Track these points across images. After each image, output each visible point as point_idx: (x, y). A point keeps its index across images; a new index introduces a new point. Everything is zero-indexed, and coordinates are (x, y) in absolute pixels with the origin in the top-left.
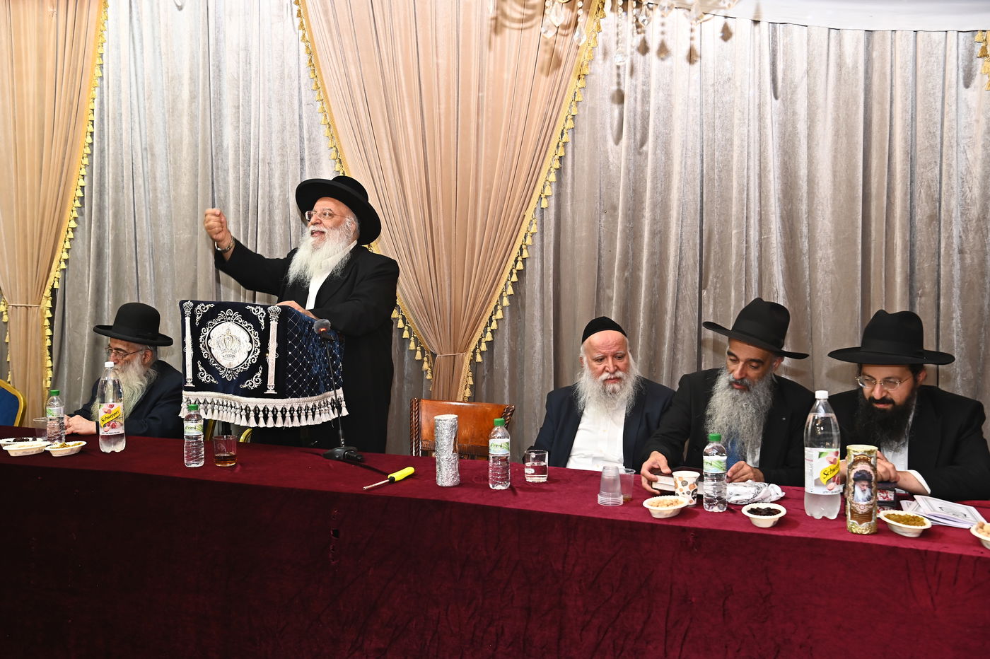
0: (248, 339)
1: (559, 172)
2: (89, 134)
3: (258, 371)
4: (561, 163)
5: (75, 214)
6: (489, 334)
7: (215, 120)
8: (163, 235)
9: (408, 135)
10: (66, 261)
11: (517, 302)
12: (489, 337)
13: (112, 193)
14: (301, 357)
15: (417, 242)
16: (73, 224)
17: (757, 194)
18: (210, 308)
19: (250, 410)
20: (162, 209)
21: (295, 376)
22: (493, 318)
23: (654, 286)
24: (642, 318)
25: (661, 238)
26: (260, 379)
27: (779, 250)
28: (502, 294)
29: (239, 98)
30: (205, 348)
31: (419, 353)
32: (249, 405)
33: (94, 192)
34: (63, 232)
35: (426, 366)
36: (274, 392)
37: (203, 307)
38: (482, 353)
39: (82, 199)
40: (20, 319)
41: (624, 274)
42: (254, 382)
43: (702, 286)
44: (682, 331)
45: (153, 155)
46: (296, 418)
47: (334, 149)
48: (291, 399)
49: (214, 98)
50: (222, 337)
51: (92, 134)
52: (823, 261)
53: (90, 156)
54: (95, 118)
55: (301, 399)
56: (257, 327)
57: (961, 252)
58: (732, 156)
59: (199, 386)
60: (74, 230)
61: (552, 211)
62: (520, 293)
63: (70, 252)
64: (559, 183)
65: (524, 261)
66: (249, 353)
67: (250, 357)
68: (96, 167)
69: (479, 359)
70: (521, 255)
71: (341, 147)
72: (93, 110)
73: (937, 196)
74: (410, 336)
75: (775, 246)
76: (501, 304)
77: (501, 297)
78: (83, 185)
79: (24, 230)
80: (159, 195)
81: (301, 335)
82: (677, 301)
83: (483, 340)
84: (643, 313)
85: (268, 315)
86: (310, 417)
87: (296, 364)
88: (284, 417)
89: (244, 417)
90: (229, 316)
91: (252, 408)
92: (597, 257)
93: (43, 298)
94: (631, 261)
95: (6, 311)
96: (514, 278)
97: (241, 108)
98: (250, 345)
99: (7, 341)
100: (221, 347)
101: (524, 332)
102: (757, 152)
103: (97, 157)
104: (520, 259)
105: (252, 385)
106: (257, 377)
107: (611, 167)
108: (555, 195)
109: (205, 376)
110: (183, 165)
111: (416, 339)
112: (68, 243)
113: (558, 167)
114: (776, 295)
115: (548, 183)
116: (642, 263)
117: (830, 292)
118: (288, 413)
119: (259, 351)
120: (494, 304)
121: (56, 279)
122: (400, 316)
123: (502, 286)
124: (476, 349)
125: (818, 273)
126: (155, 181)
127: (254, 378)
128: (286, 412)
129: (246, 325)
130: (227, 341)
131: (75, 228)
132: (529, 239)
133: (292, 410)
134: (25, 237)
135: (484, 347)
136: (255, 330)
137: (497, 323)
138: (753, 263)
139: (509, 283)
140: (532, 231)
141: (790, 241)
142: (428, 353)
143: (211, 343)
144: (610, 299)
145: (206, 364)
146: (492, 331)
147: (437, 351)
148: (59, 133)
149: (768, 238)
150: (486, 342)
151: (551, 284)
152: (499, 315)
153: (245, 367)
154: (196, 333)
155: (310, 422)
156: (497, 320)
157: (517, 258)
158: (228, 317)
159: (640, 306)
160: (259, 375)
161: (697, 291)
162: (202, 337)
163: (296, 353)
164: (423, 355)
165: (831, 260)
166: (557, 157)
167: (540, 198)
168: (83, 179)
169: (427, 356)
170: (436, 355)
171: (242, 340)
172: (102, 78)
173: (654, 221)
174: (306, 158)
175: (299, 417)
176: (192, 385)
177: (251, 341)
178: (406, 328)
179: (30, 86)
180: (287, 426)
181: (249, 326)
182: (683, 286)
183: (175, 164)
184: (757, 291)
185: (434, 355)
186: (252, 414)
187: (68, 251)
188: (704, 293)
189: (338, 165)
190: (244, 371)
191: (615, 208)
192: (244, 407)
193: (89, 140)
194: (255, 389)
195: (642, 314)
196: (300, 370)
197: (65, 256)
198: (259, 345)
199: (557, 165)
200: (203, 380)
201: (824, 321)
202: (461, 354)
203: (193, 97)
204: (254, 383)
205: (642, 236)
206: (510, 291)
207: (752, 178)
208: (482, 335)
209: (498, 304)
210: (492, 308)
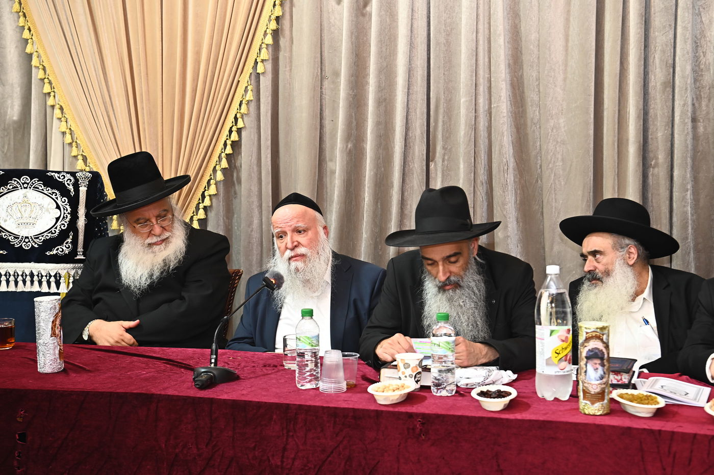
1: (276, 34)
4: (278, 23)
6: (201, 212)
11: (232, 176)
12: (201, 214)
15: (119, 110)
17: (487, 60)
22: (206, 193)
23: (379, 159)
24: (366, 192)
25: (386, 107)
27: (509, 120)
28: (215, 167)
41: (347, 146)
43: (429, 158)
44: (408, 207)
52: (555, 131)
57: (694, 120)
58: (461, 18)
61: (269, 76)
62: (235, 166)
64: (276, 46)
65: (239, 131)
70: (236, 124)
73: (671, 61)
75: (505, 115)
76: (215, 178)
77: (214, 170)
82: (404, 174)
84: (368, 187)
92: (319, 127)
94: (354, 132)
96: (229, 150)
101: (240, 209)
102: (487, 14)
104: (234, 129)
107: (332, 29)
108: (272, 59)
113: (275, 28)
114: (506, 168)
115: (264, 46)
116: (367, 134)
117: (561, 164)
120: (207, 178)
123: (215, 158)
125: (550, 144)
132: (244, 106)
137: (211, 200)
138: (482, 133)
139: (223, 155)
140: (247, 98)
141: (521, 110)
144: (333, 172)
146: (205, 208)
149: (498, 106)
150: (199, 220)
151: (269, 156)
152: (213, 190)
156: (210, 196)
157: (231, 128)
159: (365, 180)
161: (425, 163)
165: (563, 130)
166: (273, 17)
167: (256, 63)
173: (380, 89)
182: (410, 158)
184: (486, 164)
188: (432, 166)
189: (22, 19)
191: (337, 74)
195: (367, 189)
199: (273, 25)
201: (556, 194)
205: (366, 105)
206: (224, 164)
207: (481, 42)
208: (194, 212)
209: (211, 179)
210: (204, 183)
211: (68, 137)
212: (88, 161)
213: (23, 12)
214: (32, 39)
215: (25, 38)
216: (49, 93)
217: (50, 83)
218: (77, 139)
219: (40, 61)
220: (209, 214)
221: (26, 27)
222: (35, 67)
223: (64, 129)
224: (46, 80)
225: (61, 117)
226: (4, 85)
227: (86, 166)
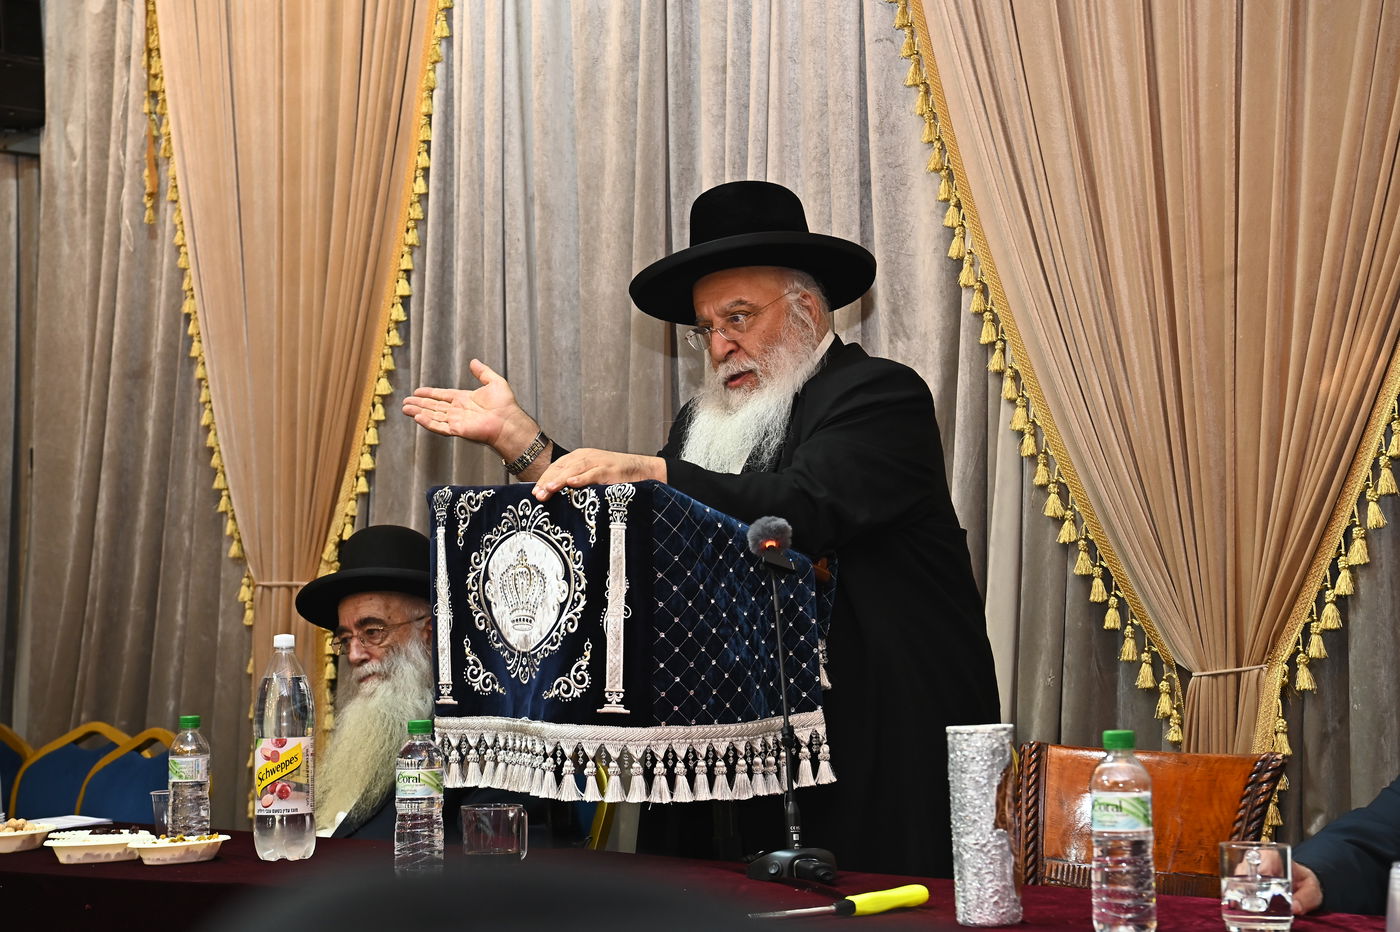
0: (560, 569)
2: (419, 173)
3: (581, 654)
5: (388, 363)
6: (1330, 610)
7: (678, 107)
8: (563, 398)
9: (1112, 83)
10: (369, 475)
12: (1330, 617)
13: (462, 307)
14: (690, 618)
15: (1137, 368)
16: (384, 387)
18: (485, 497)
19: (564, 758)
20: (564, 338)
21: (676, 666)
22: (1342, 563)
26: (586, 676)
28: (1363, 494)
29: (725, 46)
30: (479, 603)
31: (1146, 671)
32: (563, 744)
33: (426, 307)
34: (365, 408)
35: (1165, 704)
36: (621, 709)
37: (470, 498)
38: (1313, 665)
39: (403, 327)
40: (277, 616)
42: (572, 682)
45: (544, 207)
46: (682, 781)
47: (937, 145)
48: (667, 729)
49: (674, 53)
50: (511, 571)
51: (426, 170)
53: (421, 223)
54: (434, 135)
55: (696, 730)
56: (581, 542)
59: (469, 703)
60: (386, 400)
63: (377, 454)
66: (563, 606)
67: (564, 618)
68: (434, 249)
69: (1304, 680)
71: (953, 139)
72: (429, 116)
74: (1124, 625)
76: (1363, 523)
77: (1362, 501)
78: (406, 293)
79: (292, 408)
80: (558, 303)
81: (689, 558)
83: (1315, 628)
85: (605, 505)
86: (721, 780)
87: (677, 635)
88: (649, 777)
89: (550, 775)
90: (526, 517)
91: (568, 752)
93: (322, 565)
95: (252, 600)
97: (730, 70)
98: (564, 585)
99: (250, 670)
100: (509, 596)
103: (433, 225)
105: (567, 691)
106: (578, 669)
109: (481, 677)
110: (605, 224)
111: (1139, 633)
112: (372, 431)
118: (660, 765)
119: (583, 603)
120: (1341, 522)
121: (348, 520)
122: (1098, 571)
123: (1364, 470)
124: (1296, 653)
126: (550, 268)
127: (573, 672)
128: (654, 761)
129: (558, 537)
130: (520, 580)
131: (390, 396)
133: (670, 757)
134: (293, 425)
135: (1316, 648)
136: (577, 547)
137: (1354, 579)
142: (1170, 667)
143: (493, 590)
145: (482, 643)
146: (1341, 602)
147: (1189, 660)
148: (362, 178)
150: (1324, 632)
152: (1358, 554)
153: (554, 644)
154: (459, 567)
155: (722, 793)
158: (521, 518)
160: (584, 662)
162: (472, 575)
163: (676, 606)
164: (1157, 676)
168: (408, 280)
169: (1169, 679)
170: (1189, 674)
171: (550, 575)
172: (449, 39)
174: (875, 175)
175: (691, 777)
176: (450, 701)
177: (567, 577)
178: (1113, 601)
179: (312, 80)
180: (657, 800)
181: (564, 539)
183: (587, 222)
185: (1185, 674)
186: (568, 766)
187: (373, 449)
190: (553, 656)
192: (549, 749)
193: (420, 187)
194: (575, 700)
196: (690, 649)
197: (367, 462)
198: (583, 586)
200: (477, 687)
202: (1256, 670)
203: (630, 58)
204: (571, 686)
208: (1312, 612)
209: (1353, 525)
210: (1338, 536)
211: (1029, 441)
212: (1070, 495)
213: (948, 168)
214: (962, 225)
215: (950, 224)
216: (993, 344)
217: (995, 320)
218: (1047, 445)
219: (975, 273)
220: (1351, 617)
221: (953, 202)
222: (966, 286)
223: (1019, 424)
224: (987, 316)
225: (1014, 396)
226: (909, 339)
227: (1066, 509)
